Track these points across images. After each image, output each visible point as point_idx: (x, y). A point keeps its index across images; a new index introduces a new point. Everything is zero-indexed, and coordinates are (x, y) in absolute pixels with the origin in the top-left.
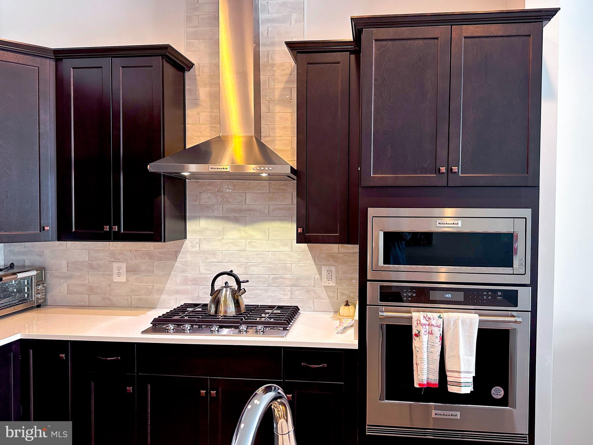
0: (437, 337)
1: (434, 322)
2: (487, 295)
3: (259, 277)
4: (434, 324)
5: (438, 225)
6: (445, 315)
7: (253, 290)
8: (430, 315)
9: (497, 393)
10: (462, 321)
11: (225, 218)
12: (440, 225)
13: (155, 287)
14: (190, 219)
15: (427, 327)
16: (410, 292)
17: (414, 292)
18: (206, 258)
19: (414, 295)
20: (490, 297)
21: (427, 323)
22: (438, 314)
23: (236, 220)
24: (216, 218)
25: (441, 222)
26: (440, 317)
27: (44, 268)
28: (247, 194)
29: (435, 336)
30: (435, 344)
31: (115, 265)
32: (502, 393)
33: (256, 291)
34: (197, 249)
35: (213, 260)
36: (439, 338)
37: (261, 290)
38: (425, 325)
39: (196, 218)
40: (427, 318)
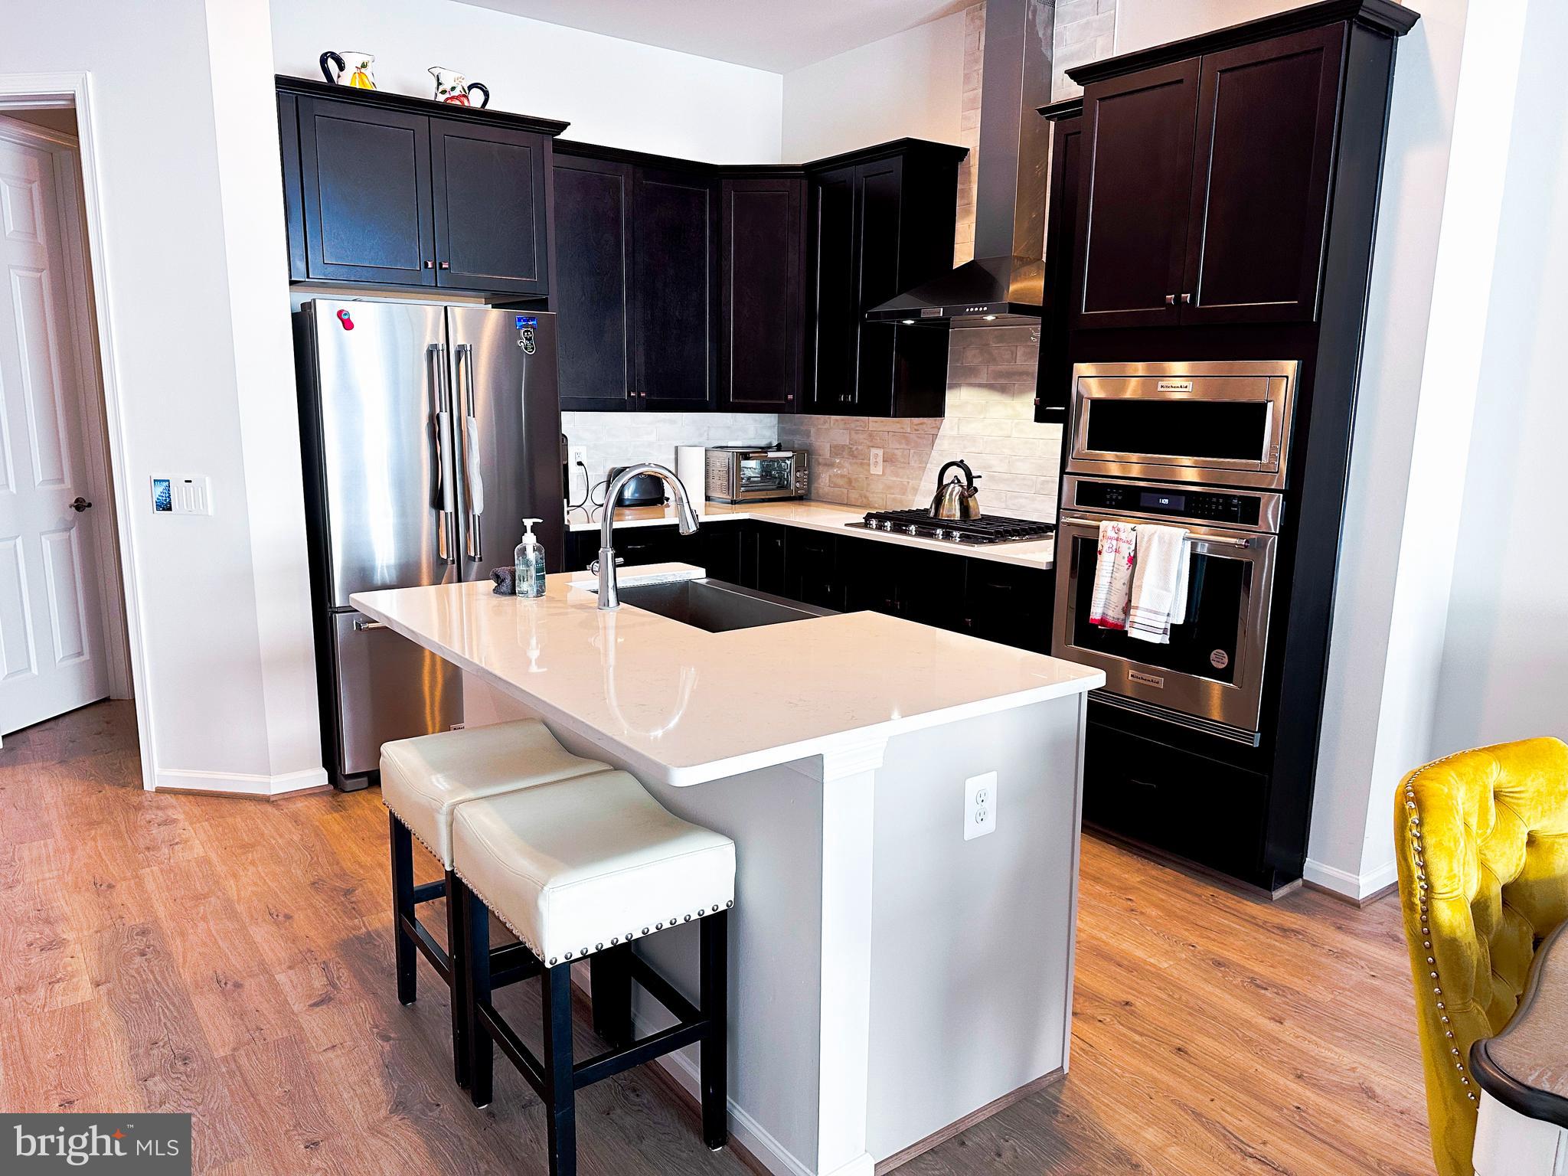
0: (1124, 558)
1: (1123, 536)
2: (1217, 504)
3: (1024, 479)
4: (1124, 539)
5: (1160, 389)
6: (1140, 528)
7: (1016, 497)
8: (1121, 525)
9: (1218, 660)
10: (1159, 537)
11: (990, 387)
12: (1162, 389)
13: (910, 484)
14: (950, 388)
15: (1114, 542)
16: (1115, 493)
17: (1120, 494)
18: (965, 448)
19: (1120, 498)
20: (1220, 507)
21: (1116, 536)
22: (1133, 526)
23: (1003, 389)
24: (980, 386)
25: (1164, 383)
26: (1133, 530)
27: (808, 451)
28: (1018, 348)
29: (1122, 554)
30: (1120, 568)
31: (874, 451)
32: (1226, 660)
33: (1021, 500)
34: (954, 433)
35: (973, 450)
36: (1126, 559)
37: (1026, 498)
38: (1111, 539)
39: (957, 386)
40: (1116, 529)
